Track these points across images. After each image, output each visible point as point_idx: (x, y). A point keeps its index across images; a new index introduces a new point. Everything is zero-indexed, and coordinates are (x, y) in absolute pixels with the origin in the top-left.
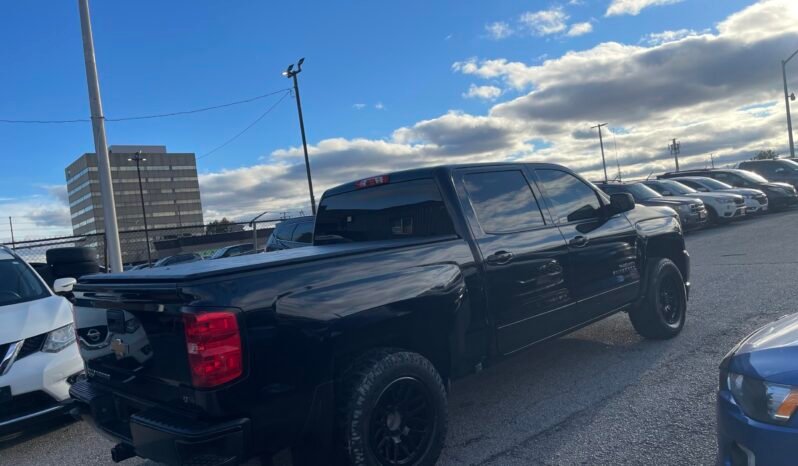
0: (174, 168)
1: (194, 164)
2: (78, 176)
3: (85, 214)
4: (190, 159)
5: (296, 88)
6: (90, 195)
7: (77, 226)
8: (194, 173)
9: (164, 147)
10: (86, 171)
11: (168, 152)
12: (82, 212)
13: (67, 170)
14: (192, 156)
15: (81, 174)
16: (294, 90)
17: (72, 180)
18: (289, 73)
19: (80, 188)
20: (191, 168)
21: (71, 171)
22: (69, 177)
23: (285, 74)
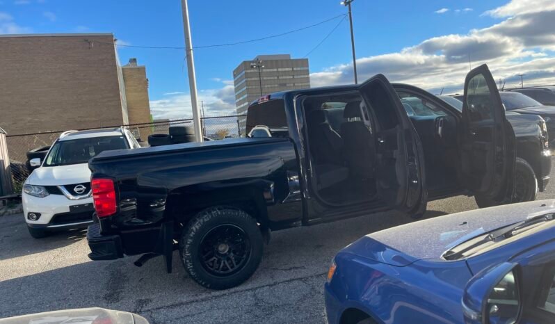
0: (295, 69)
1: (308, 66)
2: (239, 76)
3: (243, 100)
4: (304, 62)
5: (350, 13)
6: (245, 88)
7: (239, 107)
8: (307, 72)
9: (289, 55)
10: (244, 72)
11: (292, 58)
12: (241, 98)
13: (234, 72)
14: (306, 60)
15: (241, 74)
16: (348, 15)
17: (236, 79)
18: (345, 2)
19: (241, 83)
20: (305, 68)
21: (236, 73)
22: (235, 76)
23: (342, 3)
